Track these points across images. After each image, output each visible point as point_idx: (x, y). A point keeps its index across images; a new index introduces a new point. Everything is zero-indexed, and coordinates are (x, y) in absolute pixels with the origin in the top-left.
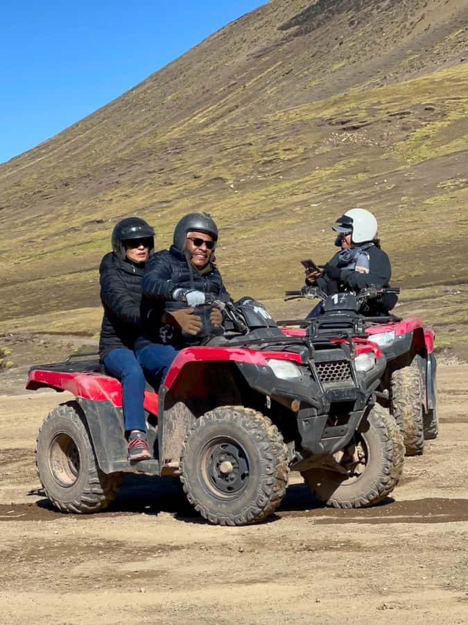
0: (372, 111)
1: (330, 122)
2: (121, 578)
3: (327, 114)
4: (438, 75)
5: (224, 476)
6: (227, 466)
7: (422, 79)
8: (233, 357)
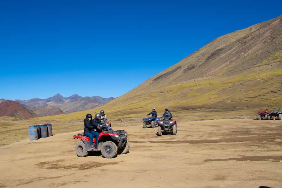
0: (164, 91)
1: (159, 92)
2: (147, 150)
3: (159, 91)
4: (172, 86)
5: (108, 151)
6: (108, 150)
7: (170, 87)
8: (109, 135)
